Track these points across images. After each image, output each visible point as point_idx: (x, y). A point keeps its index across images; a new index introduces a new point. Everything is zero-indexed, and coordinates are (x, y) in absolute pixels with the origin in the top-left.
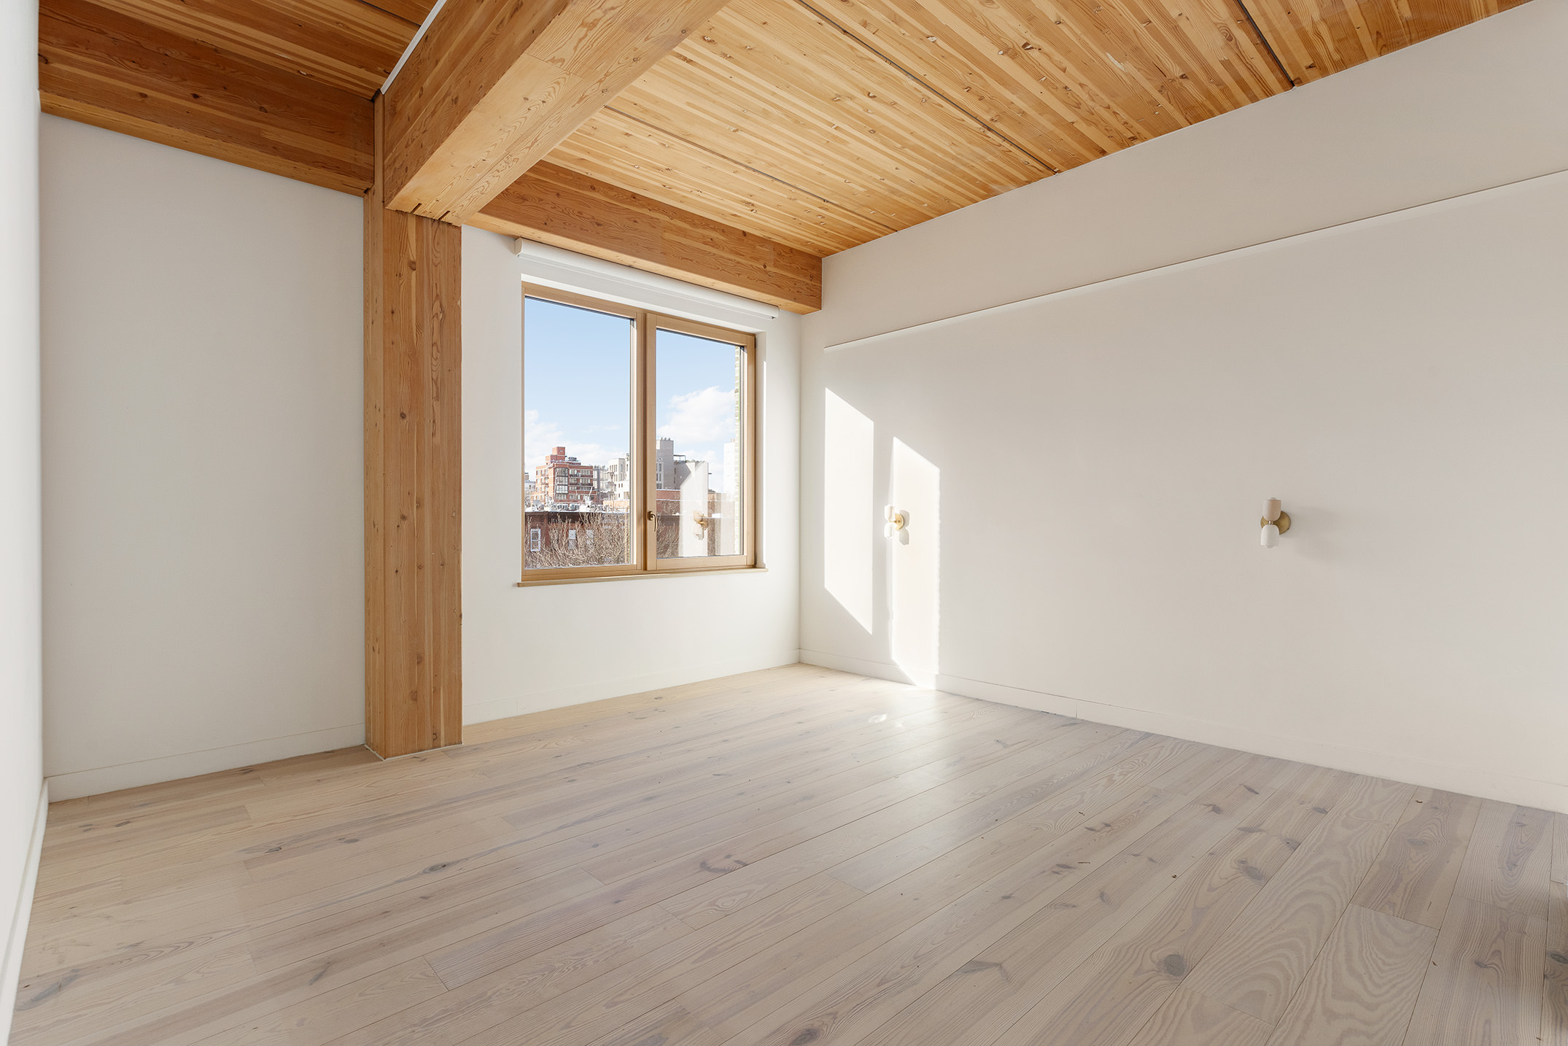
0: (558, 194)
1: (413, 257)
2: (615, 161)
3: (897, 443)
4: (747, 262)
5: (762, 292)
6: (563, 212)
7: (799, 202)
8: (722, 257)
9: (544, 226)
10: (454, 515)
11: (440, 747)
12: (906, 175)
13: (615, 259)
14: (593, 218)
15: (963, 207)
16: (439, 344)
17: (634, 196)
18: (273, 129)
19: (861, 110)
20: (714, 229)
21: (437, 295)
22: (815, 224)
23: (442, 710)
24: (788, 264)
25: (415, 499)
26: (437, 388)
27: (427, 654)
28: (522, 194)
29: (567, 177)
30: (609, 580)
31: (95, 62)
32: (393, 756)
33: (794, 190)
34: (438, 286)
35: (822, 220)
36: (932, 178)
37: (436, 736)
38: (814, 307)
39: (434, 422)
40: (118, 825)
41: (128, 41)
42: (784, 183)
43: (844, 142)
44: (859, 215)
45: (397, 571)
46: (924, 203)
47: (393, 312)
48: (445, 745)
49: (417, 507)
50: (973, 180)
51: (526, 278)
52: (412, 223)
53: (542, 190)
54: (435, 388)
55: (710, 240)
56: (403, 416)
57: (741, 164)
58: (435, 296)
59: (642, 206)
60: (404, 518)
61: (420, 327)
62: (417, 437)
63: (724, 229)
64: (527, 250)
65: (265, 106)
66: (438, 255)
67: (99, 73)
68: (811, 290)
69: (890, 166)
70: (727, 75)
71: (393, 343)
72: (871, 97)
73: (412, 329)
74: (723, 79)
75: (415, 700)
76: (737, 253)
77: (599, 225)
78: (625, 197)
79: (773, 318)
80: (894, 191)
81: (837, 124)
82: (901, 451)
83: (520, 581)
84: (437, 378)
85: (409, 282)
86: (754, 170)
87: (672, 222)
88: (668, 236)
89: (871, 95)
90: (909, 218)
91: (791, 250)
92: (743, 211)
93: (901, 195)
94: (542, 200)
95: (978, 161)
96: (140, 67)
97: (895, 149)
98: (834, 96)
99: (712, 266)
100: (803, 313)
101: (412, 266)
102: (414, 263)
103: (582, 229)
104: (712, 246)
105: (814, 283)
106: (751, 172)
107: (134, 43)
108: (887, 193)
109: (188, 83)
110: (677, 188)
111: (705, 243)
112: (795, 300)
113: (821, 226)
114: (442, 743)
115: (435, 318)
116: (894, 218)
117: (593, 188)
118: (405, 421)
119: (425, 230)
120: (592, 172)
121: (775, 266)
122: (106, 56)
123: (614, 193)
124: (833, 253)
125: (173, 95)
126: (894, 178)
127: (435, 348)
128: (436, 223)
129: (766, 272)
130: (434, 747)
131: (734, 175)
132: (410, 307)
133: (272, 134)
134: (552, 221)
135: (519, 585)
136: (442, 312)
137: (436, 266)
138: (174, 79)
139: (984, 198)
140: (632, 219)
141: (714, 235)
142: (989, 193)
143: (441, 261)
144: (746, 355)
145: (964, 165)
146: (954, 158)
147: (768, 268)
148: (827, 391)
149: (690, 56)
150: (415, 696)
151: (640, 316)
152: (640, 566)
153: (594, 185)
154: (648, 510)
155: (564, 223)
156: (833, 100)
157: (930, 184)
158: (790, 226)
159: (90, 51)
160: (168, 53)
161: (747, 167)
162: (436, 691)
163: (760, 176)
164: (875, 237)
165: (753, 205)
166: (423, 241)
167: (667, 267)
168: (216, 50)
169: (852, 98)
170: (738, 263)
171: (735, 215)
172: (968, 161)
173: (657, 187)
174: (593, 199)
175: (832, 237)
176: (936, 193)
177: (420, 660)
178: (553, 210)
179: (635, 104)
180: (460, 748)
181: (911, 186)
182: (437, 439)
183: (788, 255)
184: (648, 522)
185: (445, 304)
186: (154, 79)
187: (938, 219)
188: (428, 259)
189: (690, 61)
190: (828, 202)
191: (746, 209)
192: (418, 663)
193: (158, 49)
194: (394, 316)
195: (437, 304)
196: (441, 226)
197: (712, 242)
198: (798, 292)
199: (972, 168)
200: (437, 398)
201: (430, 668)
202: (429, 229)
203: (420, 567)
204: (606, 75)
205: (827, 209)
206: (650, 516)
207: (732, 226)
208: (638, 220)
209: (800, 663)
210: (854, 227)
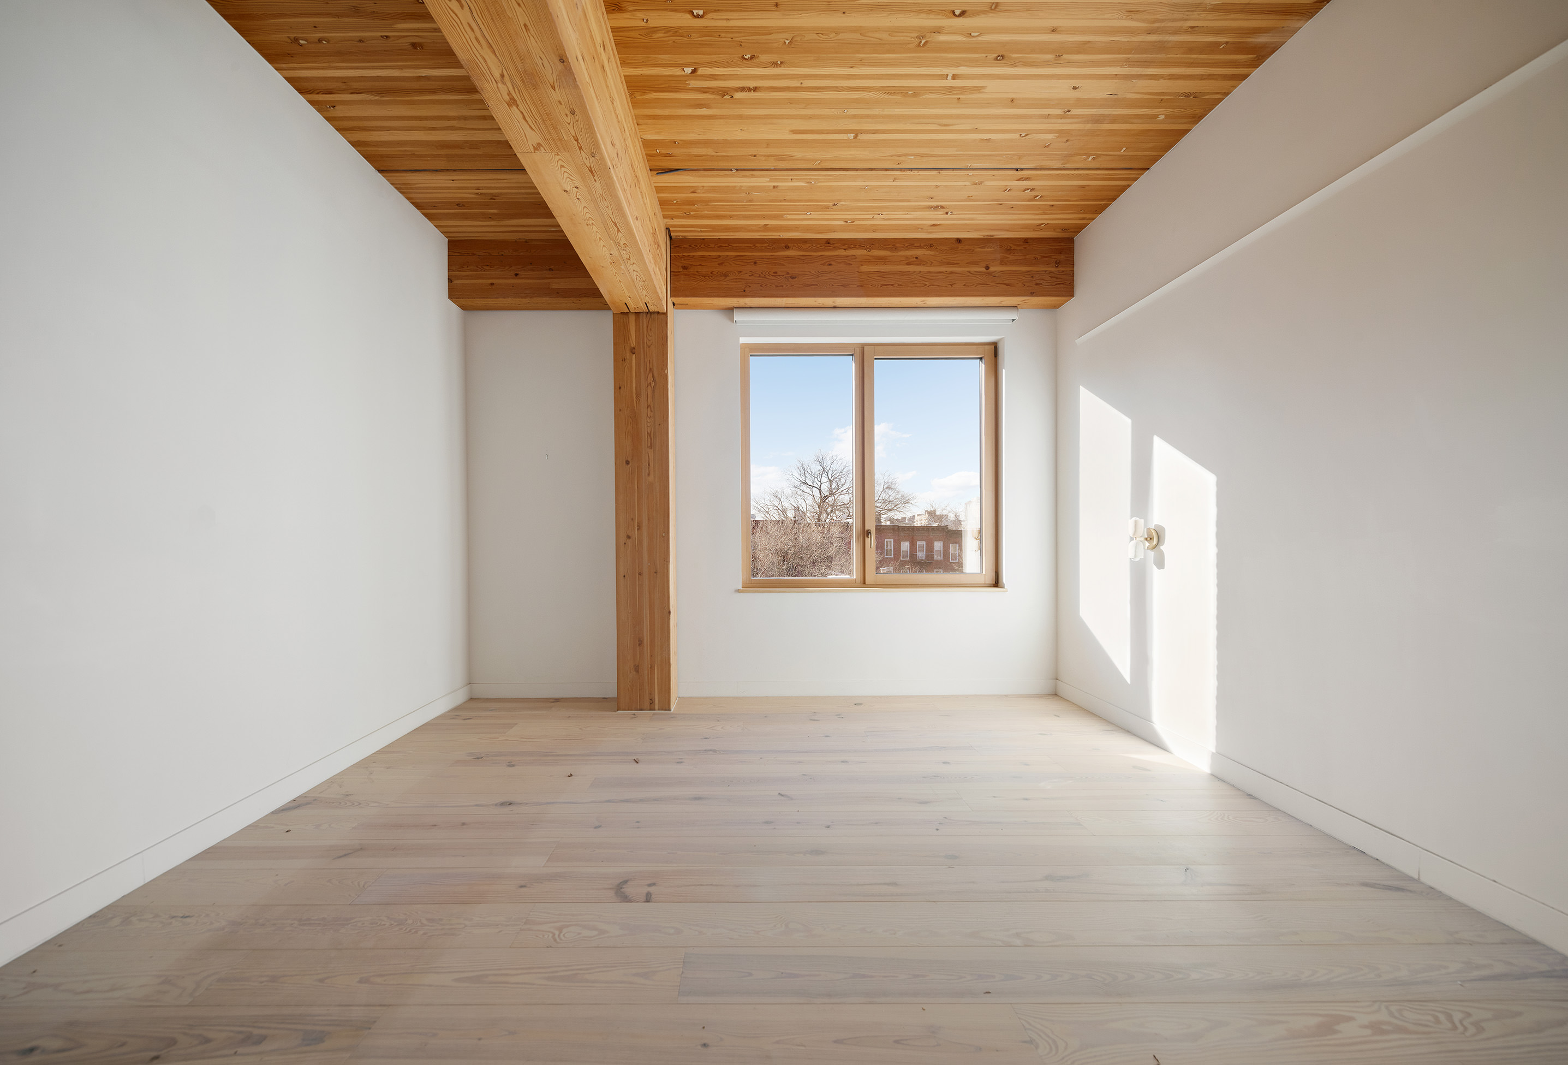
0: (755, 263)
1: (633, 344)
2: (789, 217)
3: (1158, 443)
4: (964, 269)
5: (985, 296)
6: (759, 277)
7: (988, 183)
8: (930, 272)
9: (744, 294)
10: (664, 535)
11: (655, 710)
12: (1097, 90)
13: (816, 304)
14: (788, 273)
15: (1227, 94)
16: (652, 406)
17: (828, 242)
18: (556, 280)
19: (961, 38)
20: (920, 247)
21: (650, 369)
22: (1029, 200)
23: (656, 683)
24: (1023, 257)
25: (636, 523)
26: (651, 439)
27: (645, 638)
28: (724, 272)
29: (762, 245)
30: (820, 591)
31: (471, 273)
32: (623, 710)
33: (971, 173)
34: (651, 362)
35: (1034, 193)
36: (1139, 77)
37: (652, 702)
38: (1063, 296)
39: (649, 465)
40: (464, 719)
41: (485, 254)
42: (953, 169)
43: (978, 89)
44: (1078, 169)
45: (624, 576)
46: (1157, 116)
47: (620, 388)
48: (659, 710)
49: (638, 529)
50: (1212, 48)
51: (743, 340)
52: (632, 319)
53: (741, 264)
54: (649, 439)
55: (915, 259)
56: (627, 463)
57: (892, 169)
58: (648, 369)
59: (836, 248)
60: (629, 537)
61: (638, 395)
62: (637, 478)
63: (929, 244)
64: (738, 316)
65: (552, 267)
66: (650, 338)
67: (472, 279)
68: (1057, 278)
69: (1061, 90)
70: (795, 83)
71: (620, 410)
72: (960, 15)
73: (633, 398)
74: (796, 89)
75: (637, 671)
76: (949, 264)
77: (793, 278)
78: (819, 246)
79: (1013, 320)
80: (1098, 119)
81: (951, 71)
82: (1162, 450)
83: (740, 587)
84: (651, 432)
85: (631, 363)
86: (911, 170)
87: (870, 253)
88: (865, 268)
89: (957, 12)
90: (1151, 145)
91: (1026, 241)
92: (937, 217)
93: (1114, 119)
94: (741, 272)
95: (1195, 15)
96: (491, 267)
97: (1048, 64)
98: (917, 41)
99: (918, 285)
100: (1056, 307)
101: (633, 351)
102: (634, 348)
103: (776, 286)
104: (918, 265)
105: (1061, 269)
106: (908, 173)
107: (488, 254)
108: (1089, 126)
109: (513, 268)
110: (859, 219)
111: (908, 264)
112: (1032, 294)
113: (1037, 200)
114: (656, 707)
115: (649, 387)
116: (1125, 153)
117: (787, 248)
118: (629, 466)
119: (641, 322)
120: (783, 233)
121: (1002, 263)
122: (476, 268)
123: (808, 245)
124: (1082, 227)
125: (506, 279)
126: (1081, 103)
127: (649, 409)
128: (649, 315)
129: (990, 274)
130: (650, 710)
131: (894, 183)
132: (631, 382)
133: (557, 284)
134: (750, 287)
135: (738, 591)
136: (654, 381)
137: (649, 347)
138: (507, 268)
139: (1256, 63)
140: (827, 264)
141: (919, 252)
142: (1260, 55)
143: (652, 343)
144: (983, 366)
145: (1176, 32)
146: (1150, 32)
147: (992, 269)
148: (1082, 389)
149: (752, 84)
150: (637, 669)
151: (858, 351)
152: (860, 579)
153: (787, 244)
154: (867, 528)
155: (761, 286)
156: (919, 45)
157: (1142, 85)
158: (1003, 214)
159: (469, 268)
160: (503, 253)
161: (901, 170)
162: (652, 668)
163: (921, 173)
164: (1123, 189)
165: (942, 207)
166: (639, 331)
167: (866, 298)
168: (526, 241)
169: (938, 30)
170: (951, 273)
171: (934, 225)
172: (1179, 24)
173: (841, 225)
174: (788, 257)
175: (1063, 209)
176: (1163, 94)
177: (641, 643)
178: (750, 278)
179: (755, 156)
180: (669, 714)
181: (1115, 101)
182: (651, 478)
183: (1022, 248)
184: (866, 539)
185: (656, 375)
186: (497, 272)
187: (1197, 129)
188: (643, 343)
189: (755, 89)
190: (1022, 169)
191: (939, 214)
192: (639, 645)
193: (498, 253)
194: (621, 390)
195: (650, 375)
196: (652, 316)
197: (918, 261)
198: (1036, 284)
199: (1193, 30)
200: (651, 447)
201: (647, 649)
202: (644, 320)
203: (640, 574)
204: (577, 140)
205: (1027, 179)
206: (868, 533)
207: (943, 237)
208: (832, 263)
209: (1055, 694)
210: (1083, 187)
